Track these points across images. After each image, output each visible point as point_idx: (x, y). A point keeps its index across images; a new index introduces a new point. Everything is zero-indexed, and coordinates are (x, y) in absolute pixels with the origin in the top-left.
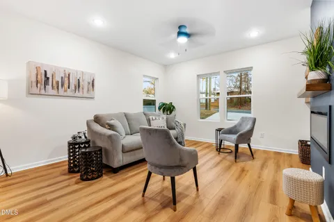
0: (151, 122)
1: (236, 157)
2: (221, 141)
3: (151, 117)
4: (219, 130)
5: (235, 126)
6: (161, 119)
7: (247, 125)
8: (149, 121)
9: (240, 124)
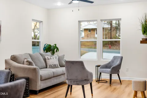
0: (47, 61)
1: (110, 84)
2: (100, 73)
3: (46, 57)
4: (98, 66)
5: (110, 63)
6: (54, 58)
7: (117, 62)
8: (45, 60)
9: (113, 61)
